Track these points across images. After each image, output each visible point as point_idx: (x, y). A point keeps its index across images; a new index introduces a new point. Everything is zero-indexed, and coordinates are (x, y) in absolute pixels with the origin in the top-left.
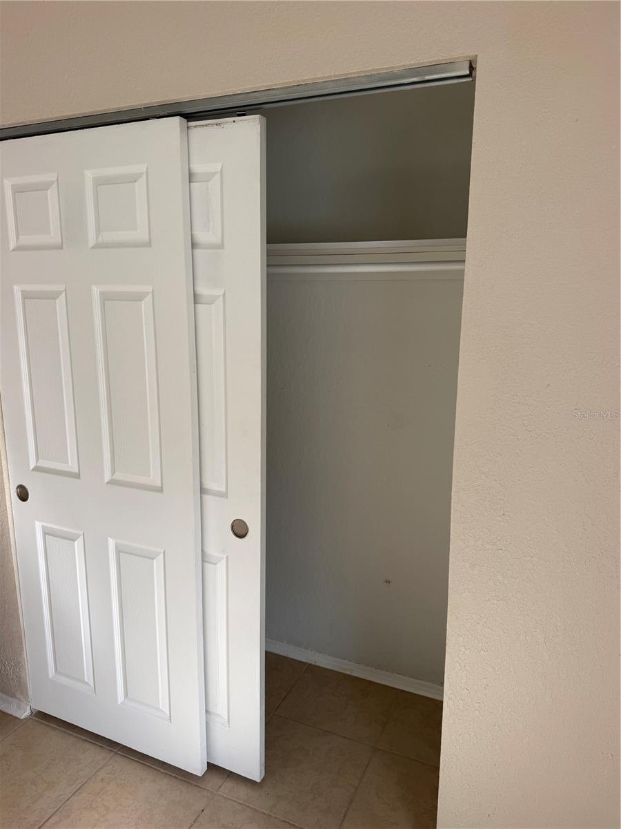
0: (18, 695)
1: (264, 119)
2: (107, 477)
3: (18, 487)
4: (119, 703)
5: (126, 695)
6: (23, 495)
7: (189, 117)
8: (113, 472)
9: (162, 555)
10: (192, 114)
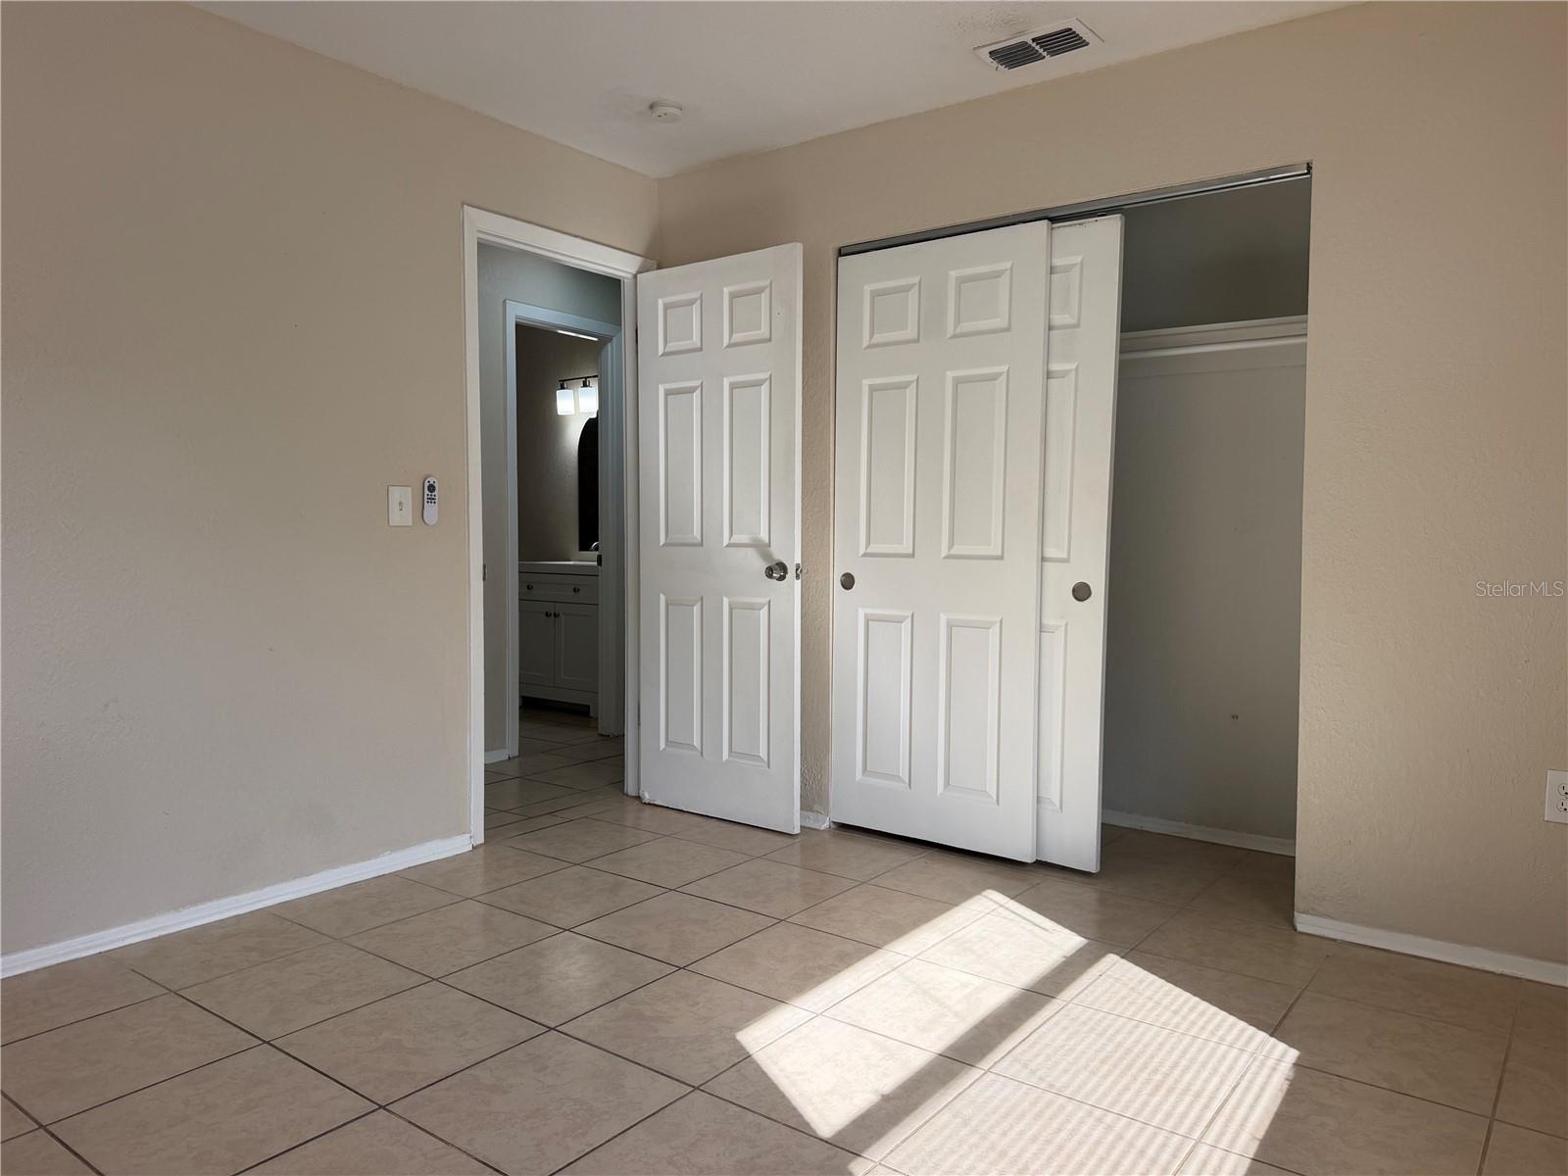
0: (816, 807)
1: (1124, 218)
2: (944, 552)
3: (844, 575)
4: (938, 794)
5: (947, 783)
6: (848, 582)
7: (1053, 220)
8: (951, 545)
9: (998, 624)
10: (1056, 218)
